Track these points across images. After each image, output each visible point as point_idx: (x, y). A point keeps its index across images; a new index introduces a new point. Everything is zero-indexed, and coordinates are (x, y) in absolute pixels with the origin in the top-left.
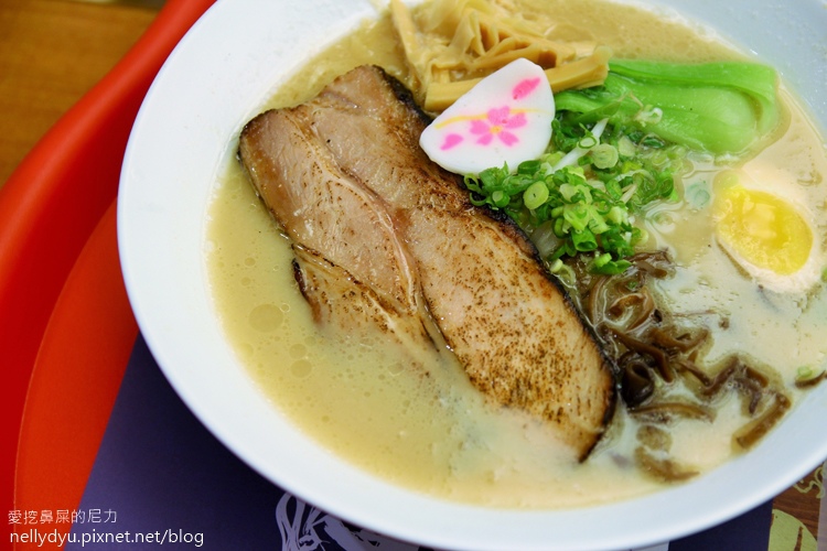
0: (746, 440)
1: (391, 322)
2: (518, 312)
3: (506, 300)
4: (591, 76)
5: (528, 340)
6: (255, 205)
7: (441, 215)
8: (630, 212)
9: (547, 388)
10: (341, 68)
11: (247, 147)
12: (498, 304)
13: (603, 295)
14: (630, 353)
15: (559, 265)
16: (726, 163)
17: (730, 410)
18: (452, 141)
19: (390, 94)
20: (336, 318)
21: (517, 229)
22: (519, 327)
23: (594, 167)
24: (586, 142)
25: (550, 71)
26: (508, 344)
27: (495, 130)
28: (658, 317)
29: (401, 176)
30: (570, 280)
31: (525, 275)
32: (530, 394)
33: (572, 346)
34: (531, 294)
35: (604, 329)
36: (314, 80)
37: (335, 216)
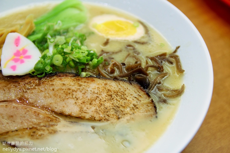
0: (180, 71)
2: (90, 92)
3: (83, 92)
5: (102, 96)
7: (34, 88)
9: (123, 103)
12: (82, 95)
13: (104, 71)
15: (84, 73)
17: (168, 68)
18: (13, 68)
22: (96, 95)
26: (98, 102)
27: (21, 57)
28: (123, 64)
29: (9, 89)
31: (80, 81)
33: (116, 87)
34: (88, 84)
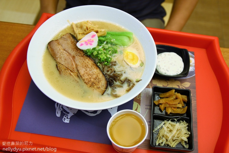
0: (128, 91)
1: (72, 74)
2: (92, 72)
3: (90, 70)
4: (104, 34)
5: (94, 76)
6: (50, 56)
7: (80, 56)
8: (110, 55)
9: (97, 84)
10: (64, 34)
11: (49, 46)
13: (106, 69)
14: (110, 78)
15: (99, 64)
16: (125, 47)
17: (126, 86)
18: (82, 45)
19: (72, 37)
20: (63, 73)
21: (92, 58)
22: (92, 74)
23: (104, 49)
24: (103, 44)
25: (98, 33)
26: (91, 77)
27: (89, 43)
28: (115, 72)
29: (74, 50)
30: (101, 66)
32: (94, 85)
33: (101, 77)
34: (94, 69)
35: (106, 74)
36: (60, 35)
37: (63, 57)
